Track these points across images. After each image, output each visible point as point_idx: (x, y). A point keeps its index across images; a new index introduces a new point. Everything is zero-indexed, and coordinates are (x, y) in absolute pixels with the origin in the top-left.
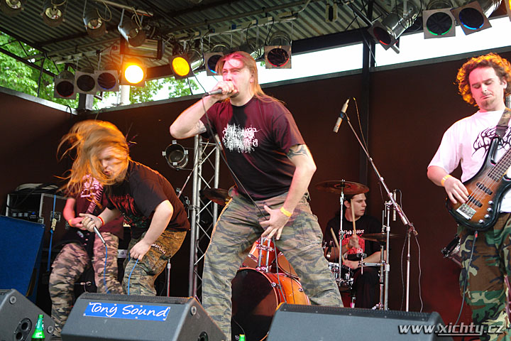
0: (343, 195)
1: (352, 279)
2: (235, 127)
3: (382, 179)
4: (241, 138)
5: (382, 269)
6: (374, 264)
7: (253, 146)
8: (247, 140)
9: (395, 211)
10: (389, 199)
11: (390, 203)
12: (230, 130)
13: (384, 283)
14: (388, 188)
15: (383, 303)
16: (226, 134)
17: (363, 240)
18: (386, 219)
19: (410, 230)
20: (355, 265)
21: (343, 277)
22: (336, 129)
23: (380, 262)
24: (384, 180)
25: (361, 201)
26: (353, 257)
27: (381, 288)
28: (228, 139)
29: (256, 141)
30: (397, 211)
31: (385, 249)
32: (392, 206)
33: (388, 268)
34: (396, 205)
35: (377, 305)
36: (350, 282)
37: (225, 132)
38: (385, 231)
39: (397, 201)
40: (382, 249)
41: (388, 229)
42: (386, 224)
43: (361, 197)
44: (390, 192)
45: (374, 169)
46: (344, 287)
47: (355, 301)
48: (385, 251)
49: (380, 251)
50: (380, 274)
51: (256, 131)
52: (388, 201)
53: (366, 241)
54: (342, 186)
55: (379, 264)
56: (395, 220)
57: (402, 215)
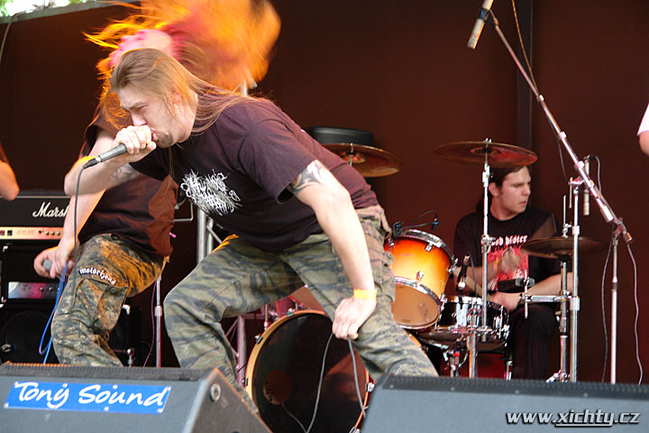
0: (487, 168)
1: (506, 328)
3: (563, 135)
5: (564, 307)
6: (549, 299)
7: (234, 201)
9: (587, 198)
10: (576, 175)
11: (578, 182)
13: (568, 333)
14: (574, 152)
15: (568, 371)
16: (189, 189)
17: (526, 254)
18: (571, 212)
19: (618, 232)
20: (511, 300)
21: (490, 323)
22: (474, 42)
23: (560, 294)
24: (567, 139)
25: (520, 185)
26: (508, 286)
27: (563, 344)
29: (233, 193)
30: (592, 197)
31: (570, 269)
32: (583, 186)
33: (576, 305)
34: (590, 184)
35: (556, 375)
36: (502, 333)
38: (570, 231)
39: (592, 176)
40: (564, 270)
41: (576, 230)
42: (570, 220)
43: (522, 176)
44: (579, 160)
45: (547, 118)
46: (493, 342)
47: (511, 369)
48: (569, 274)
49: (559, 272)
50: (560, 316)
51: (224, 178)
52: (575, 178)
53: (530, 257)
54: (484, 151)
55: (557, 298)
56: (587, 212)
57: (603, 203)
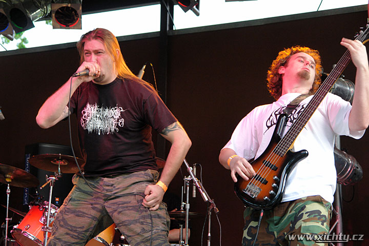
2: (96, 106)
4: (104, 119)
7: (118, 126)
8: (112, 119)
9: (194, 187)
10: (188, 174)
11: (189, 178)
12: (91, 111)
16: (86, 114)
18: (185, 195)
19: (211, 207)
23: (179, 243)
28: (88, 120)
29: (122, 120)
30: (197, 187)
32: (192, 181)
34: (196, 180)
37: (84, 112)
38: (185, 209)
39: (197, 176)
41: (188, 206)
42: (185, 201)
44: (190, 166)
51: (122, 110)
52: (187, 176)
55: (178, 245)
56: (194, 196)
57: (203, 191)
